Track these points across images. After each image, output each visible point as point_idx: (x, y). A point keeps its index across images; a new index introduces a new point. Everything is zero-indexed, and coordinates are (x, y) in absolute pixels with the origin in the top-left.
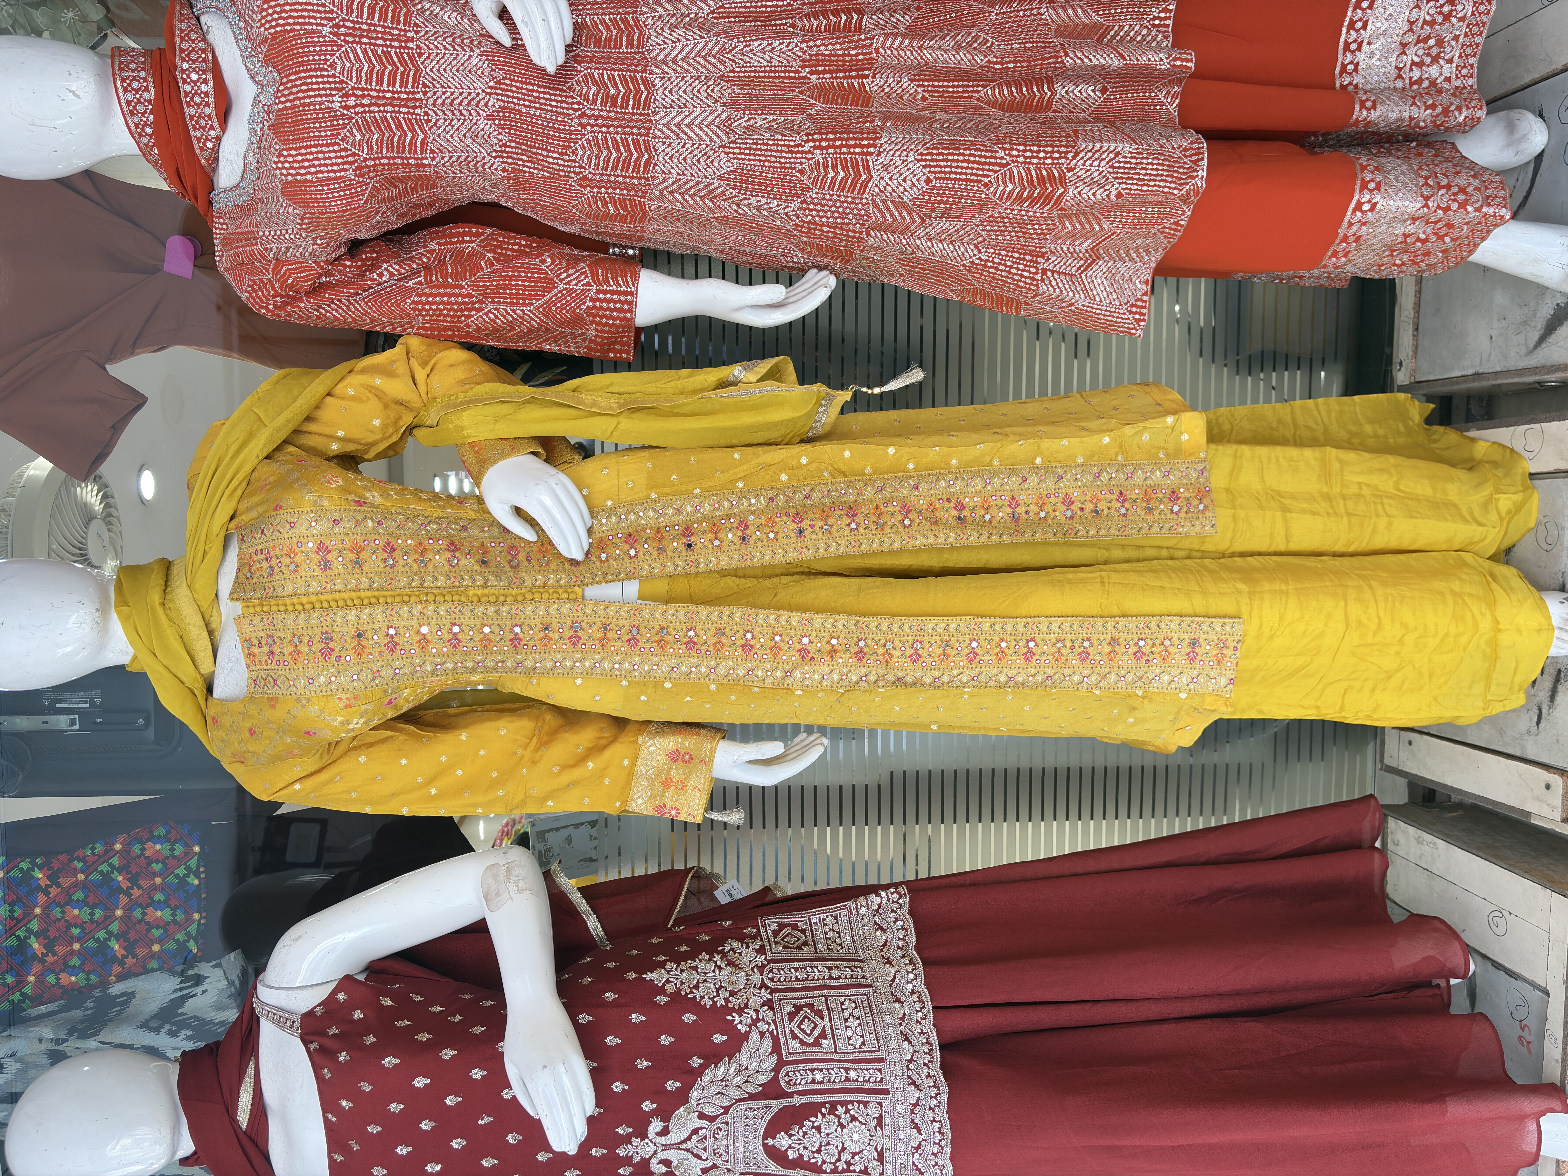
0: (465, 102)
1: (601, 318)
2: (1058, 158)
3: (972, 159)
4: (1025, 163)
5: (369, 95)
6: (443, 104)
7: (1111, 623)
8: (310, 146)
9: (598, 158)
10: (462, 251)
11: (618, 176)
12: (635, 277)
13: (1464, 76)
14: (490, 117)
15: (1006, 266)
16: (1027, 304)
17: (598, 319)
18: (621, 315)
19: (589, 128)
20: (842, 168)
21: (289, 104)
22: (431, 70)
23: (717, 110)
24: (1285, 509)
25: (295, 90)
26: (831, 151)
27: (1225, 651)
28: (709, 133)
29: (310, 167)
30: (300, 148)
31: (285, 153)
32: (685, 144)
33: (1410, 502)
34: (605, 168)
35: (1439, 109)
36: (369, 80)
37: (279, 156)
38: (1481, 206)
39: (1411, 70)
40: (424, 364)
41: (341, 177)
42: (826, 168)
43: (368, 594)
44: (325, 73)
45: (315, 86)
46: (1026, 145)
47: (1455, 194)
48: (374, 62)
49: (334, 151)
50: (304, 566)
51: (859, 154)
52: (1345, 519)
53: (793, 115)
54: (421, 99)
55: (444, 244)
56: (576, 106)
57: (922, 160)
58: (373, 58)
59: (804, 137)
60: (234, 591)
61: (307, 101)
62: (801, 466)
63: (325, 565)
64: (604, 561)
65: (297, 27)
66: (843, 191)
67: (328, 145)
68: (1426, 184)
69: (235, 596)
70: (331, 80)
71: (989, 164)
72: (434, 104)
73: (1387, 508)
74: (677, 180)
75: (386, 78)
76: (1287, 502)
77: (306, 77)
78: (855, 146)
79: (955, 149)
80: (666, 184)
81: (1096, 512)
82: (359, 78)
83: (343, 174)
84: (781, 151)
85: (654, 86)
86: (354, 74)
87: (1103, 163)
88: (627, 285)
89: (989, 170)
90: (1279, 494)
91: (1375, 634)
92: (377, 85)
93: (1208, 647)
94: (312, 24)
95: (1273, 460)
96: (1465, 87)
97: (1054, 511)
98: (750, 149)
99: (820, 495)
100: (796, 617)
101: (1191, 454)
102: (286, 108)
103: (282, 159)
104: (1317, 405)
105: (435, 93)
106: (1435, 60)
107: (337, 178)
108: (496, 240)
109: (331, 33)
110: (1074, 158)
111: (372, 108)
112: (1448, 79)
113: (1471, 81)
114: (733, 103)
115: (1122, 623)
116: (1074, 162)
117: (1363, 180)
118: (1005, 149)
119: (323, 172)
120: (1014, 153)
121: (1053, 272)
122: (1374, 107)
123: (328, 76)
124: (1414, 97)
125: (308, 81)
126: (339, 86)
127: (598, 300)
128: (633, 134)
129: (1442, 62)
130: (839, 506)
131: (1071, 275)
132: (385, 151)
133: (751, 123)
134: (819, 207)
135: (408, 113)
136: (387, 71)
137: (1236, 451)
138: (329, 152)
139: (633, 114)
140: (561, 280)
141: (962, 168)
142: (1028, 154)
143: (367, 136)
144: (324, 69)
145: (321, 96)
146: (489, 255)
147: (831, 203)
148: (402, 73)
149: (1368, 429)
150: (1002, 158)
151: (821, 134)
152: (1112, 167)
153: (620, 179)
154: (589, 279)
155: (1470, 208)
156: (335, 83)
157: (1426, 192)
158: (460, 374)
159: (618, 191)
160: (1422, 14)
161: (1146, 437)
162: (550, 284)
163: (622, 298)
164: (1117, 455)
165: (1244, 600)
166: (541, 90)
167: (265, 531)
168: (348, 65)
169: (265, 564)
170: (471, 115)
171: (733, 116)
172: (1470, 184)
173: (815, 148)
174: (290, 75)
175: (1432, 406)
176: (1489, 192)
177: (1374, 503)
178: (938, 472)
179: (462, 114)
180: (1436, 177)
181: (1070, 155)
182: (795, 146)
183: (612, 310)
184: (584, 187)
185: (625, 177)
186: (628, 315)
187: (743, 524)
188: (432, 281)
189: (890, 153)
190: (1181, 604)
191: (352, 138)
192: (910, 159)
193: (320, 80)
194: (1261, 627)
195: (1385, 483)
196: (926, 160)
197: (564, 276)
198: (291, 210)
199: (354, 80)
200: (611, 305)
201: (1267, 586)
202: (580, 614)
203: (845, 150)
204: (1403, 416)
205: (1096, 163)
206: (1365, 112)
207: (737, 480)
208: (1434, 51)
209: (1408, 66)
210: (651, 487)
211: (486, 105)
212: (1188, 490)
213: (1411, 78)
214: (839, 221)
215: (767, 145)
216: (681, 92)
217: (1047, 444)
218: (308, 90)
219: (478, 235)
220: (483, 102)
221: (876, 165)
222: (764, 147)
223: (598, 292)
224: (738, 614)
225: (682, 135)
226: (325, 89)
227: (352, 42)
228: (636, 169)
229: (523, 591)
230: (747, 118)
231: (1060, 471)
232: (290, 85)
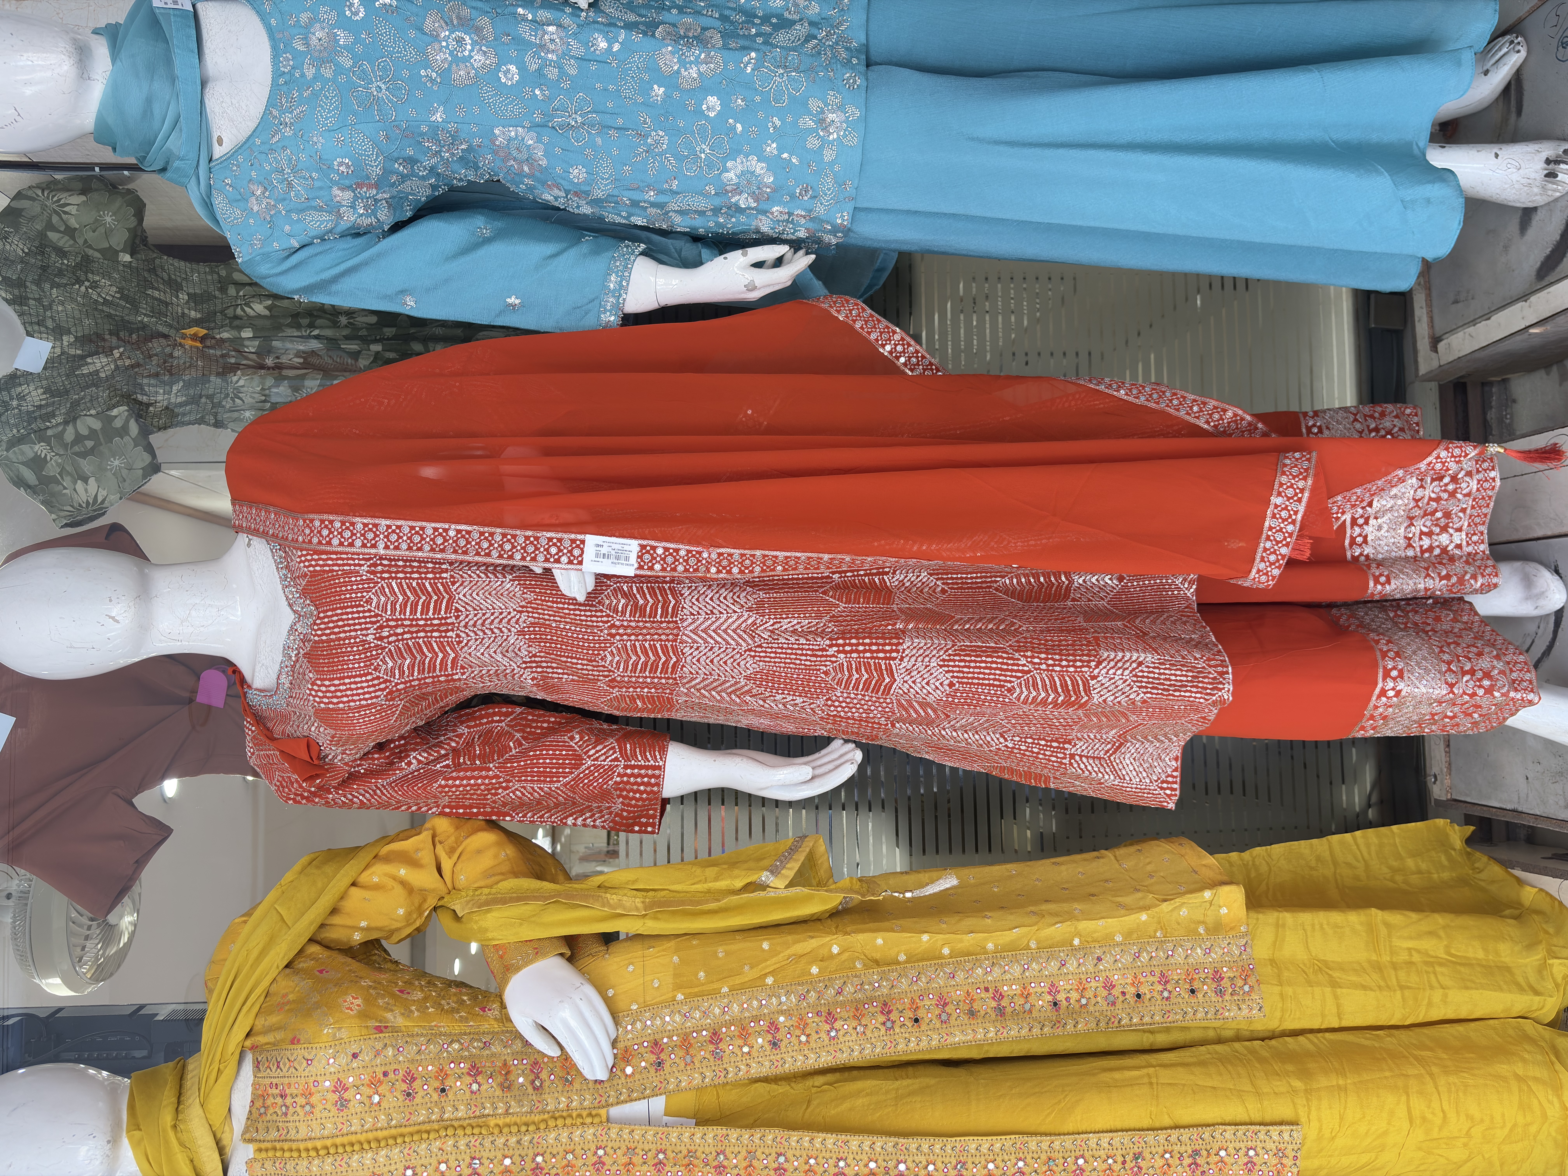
0: (497, 620)
1: (629, 792)
2: (1081, 667)
3: (994, 666)
4: (1048, 670)
5: (403, 625)
6: (474, 625)
7: (1162, 1135)
8: (344, 678)
9: (626, 662)
10: (490, 731)
11: (646, 677)
12: (663, 751)
13: (1475, 543)
14: (521, 633)
15: (1032, 752)
16: (1055, 778)
17: (625, 793)
18: (648, 789)
19: (618, 637)
20: (866, 671)
21: (324, 638)
22: (464, 595)
23: (742, 616)
24: (1334, 984)
25: (331, 625)
26: (854, 655)
27: (1285, 1161)
28: (736, 637)
29: (342, 696)
30: (333, 679)
31: (319, 682)
32: (712, 648)
33: (1462, 969)
34: (634, 670)
35: (1454, 579)
36: (403, 611)
37: (313, 684)
38: (1508, 691)
39: (1421, 539)
40: (451, 852)
41: (372, 704)
42: (850, 669)
43: (385, 1133)
44: (361, 609)
45: (351, 622)
46: (1047, 654)
47: (1480, 680)
48: (409, 594)
49: (367, 681)
50: (320, 1107)
51: (882, 659)
52: (1399, 993)
53: (816, 617)
54: (453, 623)
55: (473, 727)
56: (605, 619)
57: (945, 666)
58: (407, 591)
59: (828, 642)
60: (246, 1131)
61: (342, 635)
62: (832, 957)
63: (342, 1105)
64: (630, 1076)
65: (336, 568)
66: (867, 691)
67: (361, 676)
68: (1450, 670)
69: (247, 1136)
70: (367, 614)
71: (1012, 671)
72: (466, 627)
73: (1440, 977)
74: (704, 680)
75: (420, 607)
76: (1336, 974)
77: (342, 614)
78: (878, 651)
79: (976, 656)
80: (694, 683)
81: (1139, 996)
82: (394, 609)
83: (374, 700)
84: (806, 655)
85: (682, 595)
86: (389, 607)
87: (1127, 672)
88: (656, 760)
89: (1011, 676)
90: (1325, 963)
91: (1440, 1129)
92: (411, 614)
93: (1266, 1156)
94: (350, 565)
95: (1317, 927)
96: (1477, 553)
97: (1095, 997)
98: (776, 653)
99: (852, 990)
100: (831, 1139)
101: (1232, 929)
102: (323, 642)
103: (316, 688)
104: (1355, 839)
105: (467, 616)
106: (1444, 529)
107: (368, 705)
108: (526, 719)
109: (368, 572)
110: (1097, 666)
111: (405, 636)
112: (1459, 546)
113: (1482, 547)
114: (759, 607)
115: (1174, 1134)
116: (1097, 671)
117: (1385, 668)
118: (1026, 657)
119: (354, 701)
120: (1036, 660)
121: (1081, 756)
122: (1388, 582)
123: (364, 612)
124: (1427, 569)
125: (344, 617)
126: (374, 619)
127: (626, 775)
128: (661, 640)
129: (1451, 531)
130: (871, 1000)
131: (1100, 758)
132: (416, 674)
133: (776, 626)
134: (844, 705)
135: (440, 637)
136: (421, 601)
137: (1278, 918)
138: (362, 682)
139: (661, 622)
140: (589, 757)
141: (984, 674)
142: (1050, 662)
143: (399, 662)
144: (360, 606)
145: (356, 630)
146: (518, 735)
147: (855, 701)
148: (436, 602)
149: (1410, 863)
150: (1024, 665)
151: (844, 639)
152: (1136, 676)
153: (649, 680)
154: (617, 755)
155: (1496, 694)
156: (370, 617)
157: (1451, 679)
158: (487, 861)
159: (646, 690)
160: (1427, 493)
161: (1184, 912)
162: (578, 761)
163: (650, 772)
164: (1155, 932)
165: (1301, 1101)
166: (572, 607)
167: (281, 1065)
168: (383, 599)
169: (279, 1100)
170: (502, 632)
171: (758, 621)
172: (1494, 667)
173: (839, 652)
174: (327, 611)
175: (1472, 828)
176: (1515, 675)
177: (1427, 972)
178: (973, 956)
179: (493, 633)
180: (1459, 661)
181: (1093, 664)
182: (819, 650)
183: (639, 785)
184: (613, 688)
185: (654, 678)
186: (655, 789)
187: (774, 1027)
188: (459, 764)
189: (914, 659)
190: (1235, 1110)
191: (384, 667)
192: (932, 665)
193: (356, 615)
194: (1320, 1129)
195: (1435, 947)
196: (948, 666)
197: (591, 753)
198: (322, 730)
199: (389, 613)
200: (639, 780)
201: (1323, 1081)
202: (605, 1138)
203: (868, 655)
204: (1444, 844)
205: (1119, 672)
206: (1379, 587)
207: (766, 975)
208: (1443, 522)
209: (1417, 535)
210: (678, 987)
211: (517, 623)
212: (1231, 968)
213: (1421, 547)
214: (864, 715)
215: (792, 649)
216: (707, 599)
217: (1085, 925)
218: (344, 626)
219: (507, 714)
220: (514, 620)
221: (900, 668)
222: (789, 651)
223: (626, 767)
224: (770, 1137)
225: (709, 639)
226: (360, 624)
227: (388, 578)
228: (664, 670)
229: (546, 1116)
230: (772, 622)
231: (1099, 952)
232: (326, 620)
